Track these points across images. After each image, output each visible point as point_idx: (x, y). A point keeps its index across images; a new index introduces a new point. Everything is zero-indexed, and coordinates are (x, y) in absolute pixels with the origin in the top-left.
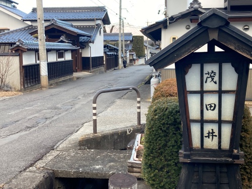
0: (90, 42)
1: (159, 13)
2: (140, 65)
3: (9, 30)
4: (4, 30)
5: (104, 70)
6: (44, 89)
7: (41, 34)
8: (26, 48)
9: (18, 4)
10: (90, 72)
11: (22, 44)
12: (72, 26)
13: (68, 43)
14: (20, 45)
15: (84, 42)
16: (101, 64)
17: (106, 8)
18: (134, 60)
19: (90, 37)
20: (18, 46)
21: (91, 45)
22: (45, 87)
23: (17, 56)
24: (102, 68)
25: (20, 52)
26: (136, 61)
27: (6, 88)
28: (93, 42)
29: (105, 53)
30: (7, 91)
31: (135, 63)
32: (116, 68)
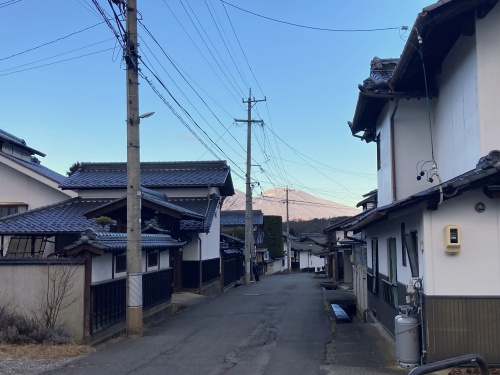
0: (202, 231)
1: (419, 178)
2: (276, 274)
3: (27, 206)
4: (15, 207)
5: (219, 286)
6: (134, 337)
7: (133, 217)
8: (102, 247)
9: (43, 155)
10: (199, 293)
11: (92, 239)
12: (166, 199)
13: (164, 233)
14: (90, 242)
15: (190, 231)
16: (216, 275)
17: (228, 164)
18: (265, 264)
19: (201, 220)
20: (85, 244)
21: (202, 236)
22: (136, 333)
23: (82, 264)
24: (217, 283)
25: (87, 256)
26: (269, 266)
27: (58, 338)
28: (207, 231)
29: (222, 251)
30: (60, 343)
31: (266, 270)
32: (238, 282)
